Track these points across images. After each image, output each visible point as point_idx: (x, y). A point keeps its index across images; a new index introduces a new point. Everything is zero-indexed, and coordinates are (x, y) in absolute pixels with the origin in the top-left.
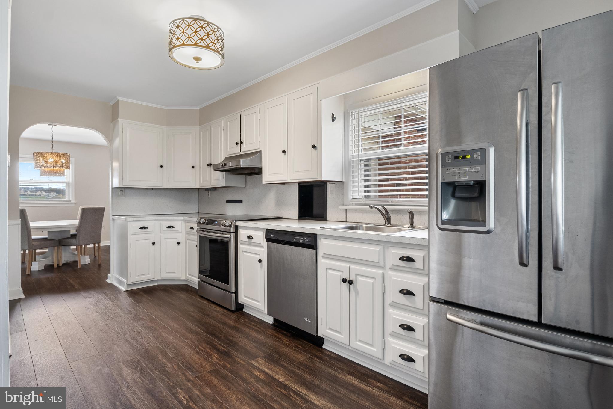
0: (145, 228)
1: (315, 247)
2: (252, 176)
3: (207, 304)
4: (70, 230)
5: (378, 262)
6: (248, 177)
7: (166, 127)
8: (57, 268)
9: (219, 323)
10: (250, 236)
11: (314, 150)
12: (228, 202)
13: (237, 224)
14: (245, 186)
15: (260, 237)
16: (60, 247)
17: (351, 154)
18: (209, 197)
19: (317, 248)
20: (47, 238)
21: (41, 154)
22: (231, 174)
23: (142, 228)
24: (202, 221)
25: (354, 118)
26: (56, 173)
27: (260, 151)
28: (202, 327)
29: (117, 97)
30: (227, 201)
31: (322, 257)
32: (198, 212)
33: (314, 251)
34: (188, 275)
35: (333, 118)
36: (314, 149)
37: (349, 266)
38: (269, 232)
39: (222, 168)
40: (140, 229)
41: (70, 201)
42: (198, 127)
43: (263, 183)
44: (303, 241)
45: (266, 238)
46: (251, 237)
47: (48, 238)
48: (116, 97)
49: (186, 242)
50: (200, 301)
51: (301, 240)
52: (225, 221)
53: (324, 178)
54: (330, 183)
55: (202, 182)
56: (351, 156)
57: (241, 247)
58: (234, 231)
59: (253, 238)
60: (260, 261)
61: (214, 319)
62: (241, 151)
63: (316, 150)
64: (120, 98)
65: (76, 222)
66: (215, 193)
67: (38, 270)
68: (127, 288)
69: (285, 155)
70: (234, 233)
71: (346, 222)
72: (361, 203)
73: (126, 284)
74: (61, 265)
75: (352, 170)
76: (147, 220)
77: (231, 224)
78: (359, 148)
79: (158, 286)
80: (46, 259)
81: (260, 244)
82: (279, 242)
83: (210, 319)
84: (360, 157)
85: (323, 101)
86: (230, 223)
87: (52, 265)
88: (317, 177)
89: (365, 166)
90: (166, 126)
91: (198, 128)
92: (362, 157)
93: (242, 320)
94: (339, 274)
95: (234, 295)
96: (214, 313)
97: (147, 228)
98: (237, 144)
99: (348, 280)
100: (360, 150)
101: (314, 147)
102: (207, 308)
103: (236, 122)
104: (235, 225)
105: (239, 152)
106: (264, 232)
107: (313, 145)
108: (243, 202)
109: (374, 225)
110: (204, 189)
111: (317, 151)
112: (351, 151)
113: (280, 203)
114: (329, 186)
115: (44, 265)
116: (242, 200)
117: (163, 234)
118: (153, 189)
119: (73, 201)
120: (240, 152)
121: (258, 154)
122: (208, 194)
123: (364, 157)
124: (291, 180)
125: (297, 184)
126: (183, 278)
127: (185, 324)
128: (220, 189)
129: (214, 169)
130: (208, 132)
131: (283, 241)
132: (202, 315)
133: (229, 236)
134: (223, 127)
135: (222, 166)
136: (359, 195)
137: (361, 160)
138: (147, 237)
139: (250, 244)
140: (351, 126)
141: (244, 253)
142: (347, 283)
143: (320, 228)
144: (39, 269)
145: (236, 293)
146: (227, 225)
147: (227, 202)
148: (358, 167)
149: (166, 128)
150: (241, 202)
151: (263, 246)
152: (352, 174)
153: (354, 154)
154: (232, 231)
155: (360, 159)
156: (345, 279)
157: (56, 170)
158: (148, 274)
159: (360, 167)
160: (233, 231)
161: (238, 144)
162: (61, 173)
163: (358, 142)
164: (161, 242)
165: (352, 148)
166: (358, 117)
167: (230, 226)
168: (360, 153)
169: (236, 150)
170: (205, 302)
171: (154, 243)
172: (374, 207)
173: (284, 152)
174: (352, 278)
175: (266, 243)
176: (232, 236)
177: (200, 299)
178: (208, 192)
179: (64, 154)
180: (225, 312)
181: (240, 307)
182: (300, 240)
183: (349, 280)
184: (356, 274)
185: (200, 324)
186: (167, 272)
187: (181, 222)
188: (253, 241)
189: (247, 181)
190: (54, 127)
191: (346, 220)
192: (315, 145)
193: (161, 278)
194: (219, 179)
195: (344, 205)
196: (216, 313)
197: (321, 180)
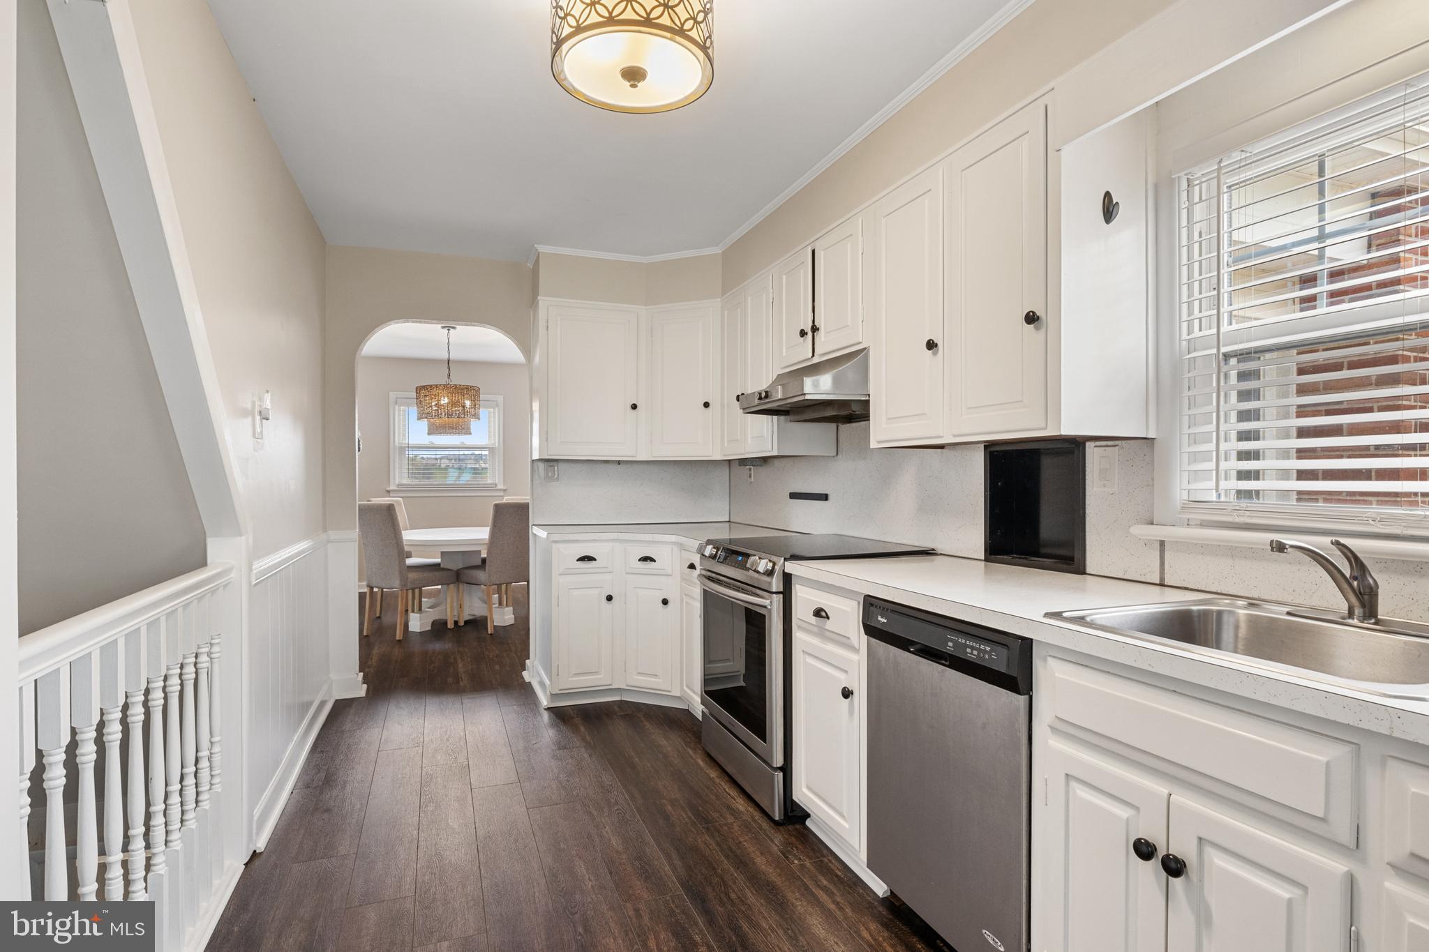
0: (590, 559)
1: (1021, 685)
2: (854, 425)
3: (717, 780)
4: (480, 551)
5: (1323, 820)
6: (844, 428)
7: (644, 307)
8: (453, 629)
9: (727, 857)
10: (821, 610)
11: (1033, 329)
12: (794, 496)
13: (791, 567)
14: (834, 454)
15: (848, 616)
16: (461, 586)
17: (1185, 336)
18: (751, 482)
19: (1032, 690)
20: (438, 565)
21: (427, 389)
22: (791, 421)
23: (582, 559)
24: (709, 550)
25: (1197, 199)
26: (453, 428)
27: (865, 349)
28: (678, 862)
29: (535, 245)
30: (790, 494)
31: (1052, 728)
32: (728, 520)
33: (1021, 700)
34: (685, 688)
35: (1109, 210)
36: (1032, 326)
37: (1165, 792)
38: (871, 604)
39: (763, 405)
40: (578, 560)
41: (496, 485)
42: (719, 300)
43: (871, 447)
44: (978, 656)
45: (863, 623)
46: (823, 614)
47: (442, 566)
48: (533, 246)
49: (682, 600)
50: (701, 769)
51: (974, 651)
52: (757, 558)
53: (1069, 427)
54: (1098, 443)
55: (726, 445)
56: (1184, 343)
57: (798, 636)
58: (782, 590)
59: (828, 618)
60: (847, 693)
61: (718, 839)
62: (815, 354)
63: (1037, 328)
64: (542, 248)
65: (483, 533)
66: (763, 471)
67: (419, 631)
68: (552, 702)
69: (935, 354)
70: (781, 595)
71: (1162, 585)
72: (1229, 519)
73: (548, 691)
74: (463, 624)
75: (1190, 393)
76: (594, 540)
77: (773, 567)
78: (1222, 310)
79: (621, 703)
80: (435, 609)
81: (849, 638)
82: (903, 643)
83: (707, 838)
84: (1223, 346)
85: (1067, 152)
86: (770, 566)
87: (445, 623)
88: (1043, 425)
89: (1243, 376)
90: (646, 306)
91: (717, 302)
92: (1236, 343)
93: (796, 862)
94: (1123, 813)
95: (779, 776)
96: (725, 818)
97: (595, 560)
98: (803, 333)
99: (1161, 852)
100: (1225, 318)
101: (1031, 318)
102: (712, 796)
103: (802, 271)
104: (784, 571)
105: (811, 355)
106: (859, 603)
107: (1029, 313)
108: (830, 497)
109: (1289, 613)
110: (737, 462)
111: (1043, 331)
112: (1185, 325)
113: (930, 506)
114: (1094, 456)
115: (431, 621)
116: (828, 493)
117: (631, 576)
118: (619, 462)
119: (500, 486)
120: (813, 355)
121: (856, 357)
122: (749, 472)
123: (1241, 343)
124: (955, 436)
125: (982, 446)
126: (676, 692)
127: (640, 840)
128: (776, 462)
129: (743, 409)
130: (739, 310)
131: (912, 643)
132: (693, 818)
133: (768, 602)
134: (771, 290)
135: (760, 398)
136: (1217, 490)
137: (1227, 356)
138: (595, 581)
139: (822, 634)
140: (1184, 232)
141: (807, 656)
142: (1154, 865)
143: (1047, 615)
144: (421, 629)
145: (786, 769)
146: (761, 569)
147: (791, 498)
148: (1214, 384)
149: (647, 309)
150: (825, 497)
151: (857, 646)
152: (1189, 409)
153: (1197, 333)
154: (774, 590)
155: (1224, 350)
156: (1147, 843)
157: (453, 421)
158: (596, 673)
159: (1222, 383)
160: (777, 587)
161: (806, 334)
162: (464, 429)
163: (1218, 289)
164: (626, 594)
165: (1190, 313)
166: (1215, 194)
167: (770, 573)
168: (1225, 328)
169: (801, 353)
170: (713, 774)
171: (609, 598)
172: (1292, 546)
173: (931, 345)
174: (1181, 847)
175: (864, 638)
176: (777, 601)
177: (702, 761)
178: (750, 469)
179: (468, 388)
180: (755, 821)
181: (795, 816)
182: (969, 650)
183: (1165, 853)
184: (1200, 839)
185: (677, 850)
186: (639, 673)
187: (672, 549)
188: (829, 625)
189: (841, 439)
190: (452, 331)
191: (1162, 578)
192: (1033, 312)
193: (627, 686)
194: (763, 436)
195: (1152, 524)
196: (731, 820)
197: (1059, 434)
